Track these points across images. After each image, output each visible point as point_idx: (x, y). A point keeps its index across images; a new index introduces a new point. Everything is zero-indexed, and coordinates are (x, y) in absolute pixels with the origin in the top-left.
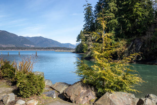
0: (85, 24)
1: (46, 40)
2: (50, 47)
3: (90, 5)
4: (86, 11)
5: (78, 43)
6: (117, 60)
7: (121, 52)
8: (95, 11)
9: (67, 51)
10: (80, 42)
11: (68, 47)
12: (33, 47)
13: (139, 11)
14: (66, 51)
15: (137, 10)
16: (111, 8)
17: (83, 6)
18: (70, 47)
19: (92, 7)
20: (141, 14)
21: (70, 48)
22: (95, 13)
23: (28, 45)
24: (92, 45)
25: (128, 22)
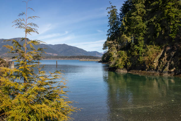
0: (109, 30)
1: (71, 48)
2: (75, 55)
3: (115, 8)
4: (110, 14)
5: (105, 50)
6: (145, 70)
7: (150, 61)
8: (121, 14)
9: (93, 60)
10: (107, 50)
11: (94, 56)
12: (56, 56)
13: (172, 12)
14: (91, 60)
15: (169, 11)
16: (138, 10)
17: (107, 9)
18: (97, 55)
19: (116, 10)
20: (174, 16)
21: (97, 57)
22: (120, 17)
23: (51, 54)
24: (116, 54)
25: (157, 26)
